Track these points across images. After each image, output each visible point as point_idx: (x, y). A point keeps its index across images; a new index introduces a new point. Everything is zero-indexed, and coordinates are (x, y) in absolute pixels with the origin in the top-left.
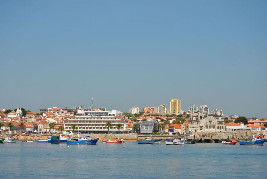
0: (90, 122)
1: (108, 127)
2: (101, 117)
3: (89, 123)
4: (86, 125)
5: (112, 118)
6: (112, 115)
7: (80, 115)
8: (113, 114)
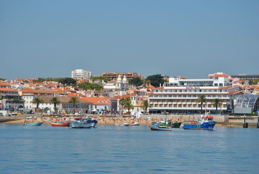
0: (185, 95)
1: (200, 103)
2: (201, 88)
3: (182, 98)
4: (178, 100)
5: (216, 90)
6: (218, 84)
7: (172, 85)
8: (220, 84)
